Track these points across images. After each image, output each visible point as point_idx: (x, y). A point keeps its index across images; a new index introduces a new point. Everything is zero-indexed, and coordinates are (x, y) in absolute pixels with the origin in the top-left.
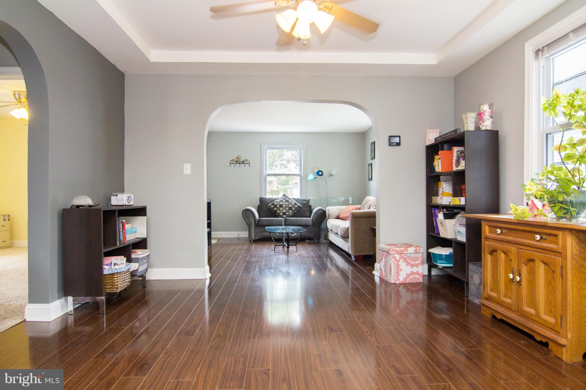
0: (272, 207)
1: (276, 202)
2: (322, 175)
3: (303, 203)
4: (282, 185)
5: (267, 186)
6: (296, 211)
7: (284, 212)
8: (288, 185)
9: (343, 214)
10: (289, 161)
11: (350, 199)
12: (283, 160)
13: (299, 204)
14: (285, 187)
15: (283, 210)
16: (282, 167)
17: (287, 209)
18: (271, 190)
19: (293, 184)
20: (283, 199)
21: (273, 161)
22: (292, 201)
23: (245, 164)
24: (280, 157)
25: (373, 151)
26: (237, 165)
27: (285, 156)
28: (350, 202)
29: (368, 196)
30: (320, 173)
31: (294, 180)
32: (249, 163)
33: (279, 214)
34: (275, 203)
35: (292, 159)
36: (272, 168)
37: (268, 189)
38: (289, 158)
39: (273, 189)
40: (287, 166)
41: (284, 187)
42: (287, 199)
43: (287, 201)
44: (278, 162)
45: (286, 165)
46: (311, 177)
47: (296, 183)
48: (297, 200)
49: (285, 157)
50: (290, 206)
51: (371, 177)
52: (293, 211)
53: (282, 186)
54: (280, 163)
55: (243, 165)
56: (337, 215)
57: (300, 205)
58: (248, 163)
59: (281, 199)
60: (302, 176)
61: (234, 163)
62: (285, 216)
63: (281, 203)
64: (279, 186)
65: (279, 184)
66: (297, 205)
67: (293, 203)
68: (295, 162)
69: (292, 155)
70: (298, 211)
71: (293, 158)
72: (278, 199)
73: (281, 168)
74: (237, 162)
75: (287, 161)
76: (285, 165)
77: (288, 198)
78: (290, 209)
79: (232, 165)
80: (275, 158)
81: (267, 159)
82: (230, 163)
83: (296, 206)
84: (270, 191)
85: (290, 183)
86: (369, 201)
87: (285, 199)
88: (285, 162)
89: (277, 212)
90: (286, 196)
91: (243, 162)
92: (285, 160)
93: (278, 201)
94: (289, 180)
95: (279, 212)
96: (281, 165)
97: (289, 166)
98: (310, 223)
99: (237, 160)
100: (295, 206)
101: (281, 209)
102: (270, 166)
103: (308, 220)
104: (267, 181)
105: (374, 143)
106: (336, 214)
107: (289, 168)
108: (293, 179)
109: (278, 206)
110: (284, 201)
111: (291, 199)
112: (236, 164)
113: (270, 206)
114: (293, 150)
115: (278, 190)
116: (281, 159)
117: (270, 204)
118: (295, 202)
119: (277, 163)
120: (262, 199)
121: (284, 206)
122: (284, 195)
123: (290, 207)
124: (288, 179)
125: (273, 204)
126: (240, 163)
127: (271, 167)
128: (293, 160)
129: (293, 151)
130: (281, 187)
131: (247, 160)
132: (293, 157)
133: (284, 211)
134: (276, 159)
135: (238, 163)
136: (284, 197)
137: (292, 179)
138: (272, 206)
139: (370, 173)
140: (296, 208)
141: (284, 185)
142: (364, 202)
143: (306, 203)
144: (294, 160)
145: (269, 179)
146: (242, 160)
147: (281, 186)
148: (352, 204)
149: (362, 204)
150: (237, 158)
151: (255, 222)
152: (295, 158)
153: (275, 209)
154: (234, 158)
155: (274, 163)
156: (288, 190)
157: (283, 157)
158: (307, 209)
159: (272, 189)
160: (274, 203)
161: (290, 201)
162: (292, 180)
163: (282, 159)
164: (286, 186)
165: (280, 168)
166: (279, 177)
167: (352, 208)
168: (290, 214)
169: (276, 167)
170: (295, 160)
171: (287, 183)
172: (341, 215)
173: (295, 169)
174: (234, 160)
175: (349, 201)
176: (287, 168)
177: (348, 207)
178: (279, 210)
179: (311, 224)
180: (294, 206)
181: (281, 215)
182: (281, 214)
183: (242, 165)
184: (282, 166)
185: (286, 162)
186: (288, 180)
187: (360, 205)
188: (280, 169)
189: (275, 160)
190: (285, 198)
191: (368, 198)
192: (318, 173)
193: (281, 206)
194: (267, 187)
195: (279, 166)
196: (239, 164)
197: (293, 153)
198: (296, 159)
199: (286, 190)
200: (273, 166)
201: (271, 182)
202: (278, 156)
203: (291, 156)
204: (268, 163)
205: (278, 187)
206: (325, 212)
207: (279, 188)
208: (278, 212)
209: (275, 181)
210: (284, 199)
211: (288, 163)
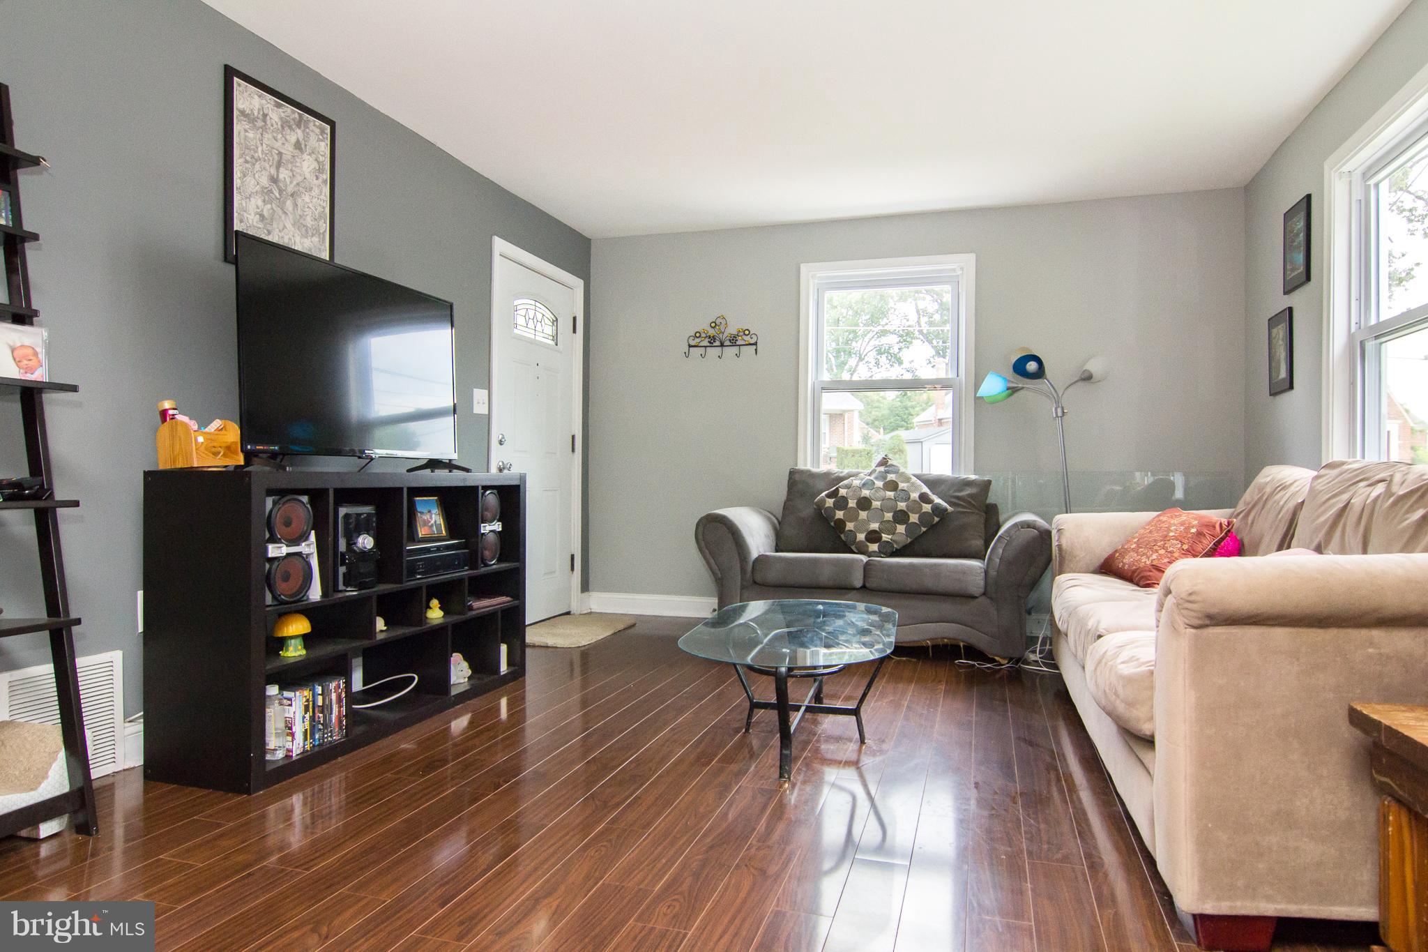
0: (827, 505)
1: (848, 487)
2: (1040, 374)
3: (957, 494)
4: (882, 430)
5: (823, 430)
6: (924, 529)
7: (874, 532)
8: (907, 429)
9: (1136, 550)
10: (906, 337)
11: (1178, 480)
12: (884, 333)
13: (937, 500)
14: (898, 436)
15: (868, 521)
16: (883, 359)
17: (889, 516)
18: (838, 450)
19: (926, 424)
20: (876, 478)
21: (851, 336)
22: (913, 484)
23: (739, 345)
24: (873, 321)
25: (1298, 247)
26: (713, 352)
27: (891, 317)
28: (1179, 494)
29: (1272, 464)
30: (1032, 366)
31: (934, 407)
32: (755, 344)
33: (853, 533)
34: (843, 492)
35: (917, 328)
36: (844, 363)
37: (827, 445)
38: (908, 324)
39: (846, 447)
40: (901, 354)
41: (892, 438)
42: (891, 477)
43: (892, 486)
44: (867, 339)
45: (896, 350)
46: (993, 386)
47: (940, 420)
48: (933, 483)
49: (894, 323)
50: (902, 505)
51: (1283, 374)
52: (911, 528)
53: (885, 434)
54: (874, 342)
55: (735, 350)
56: (1105, 555)
57: (945, 504)
58: (752, 341)
59: (869, 478)
60: (960, 390)
61: (702, 344)
62: (874, 547)
63: (866, 493)
64: (872, 431)
65: (874, 423)
66: (928, 501)
67: (915, 496)
68: (930, 342)
69: (919, 314)
70: (932, 527)
71: (923, 324)
72: (855, 475)
73: (877, 364)
74: (712, 340)
75: (901, 336)
76: (891, 351)
77: (897, 472)
78: (901, 517)
79: (696, 352)
80: (857, 325)
81: (826, 328)
82: (690, 346)
83: (927, 508)
84: (835, 454)
85: (915, 420)
86: (1284, 487)
87: (886, 478)
88: (892, 339)
89: (845, 525)
90: (892, 465)
91: (733, 341)
92: (893, 333)
93: (856, 482)
94: (913, 407)
95: (855, 527)
96: (880, 353)
97: (906, 355)
98: (976, 584)
99: (712, 332)
100: (921, 507)
101: (863, 515)
102: (837, 357)
103: (965, 571)
104: (822, 411)
105: (1304, 205)
106: (1102, 549)
107: (906, 365)
108: (928, 403)
109: (852, 503)
110: (879, 484)
111: (907, 480)
112: (707, 348)
113: (823, 501)
114: (921, 292)
115: (868, 448)
116: (876, 330)
117: (823, 494)
118: (925, 489)
119: (864, 344)
120: (797, 477)
121: (876, 504)
122: (884, 462)
123: (901, 511)
124: (909, 404)
125: (834, 494)
126: (722, 345)
127: (842, 359)
128: (921, 332)
129: (921, 295)
130: (878, 436)
131: (747, 332)
132: (924, 320)
133: (875, 526)
134: (861, 330)
135: (718, 343)
136: (882, 469)
137: (924, 405)
138: (830, 502)
139: (1282, 354)
140: (923, 516)
141: (893, 430)
142: (1249, 495)
143: (971, 496)
144: (925, 332)
145: (832, 402)
146: (732, 330)
147: (879, 432)
148: (1186, 505)
149: (1241, 502)
150: (714, 325)
151: (743, 570)
152: (931, 324)
153: (839, 514)
154: (703, 325)
155: (854, 344)
156: (907, 448)
157: (885, 321)
158: (976, 519)
159: (841, 446)
160: (837, 489)
161: (902, 485)
162: (924, 410)
163: (880, 328)
164: (903, 434)
165: (873, 362)
166: (872, 395)
167: (1182, 524)
168: (895, 538)
169: (861, 359)
170: (929, 333)
171: (901, 420)
172: (1122, 555)
173: (930, 365)
174: (703, 335)
175: (1171, 486)
176: (900, 363)
177: (1164, 519)
178: (855, 518)
179: (982, 590)
180: (915, 507)
181: (861, 542)
182: (861, 537)
183: (730, 352)
184: (884, 356)
185: (898, 339)
186: (906, 408)
187: (1228, 511)
188: (875, 369)
189: (855, 332)
190: (887, 472)
191: (1273, 474)
192: (1019, 368)
193: (864, 504)
194: (822, 435)
195: (871, 357)
196: (720, 349)
197: (922, 305)
198: (932, 329)
199: (901, 451)
200: (850, 354)
201: (836, 417)
202: (868, 317)
203: (913, 317)
204: (828, 345)
205: (866, 439)
206: (1045, 536)
207: (873, 441)
208: (850, 526)
209: (856, 414)
210: (882, 476)
211: (902, 345)
